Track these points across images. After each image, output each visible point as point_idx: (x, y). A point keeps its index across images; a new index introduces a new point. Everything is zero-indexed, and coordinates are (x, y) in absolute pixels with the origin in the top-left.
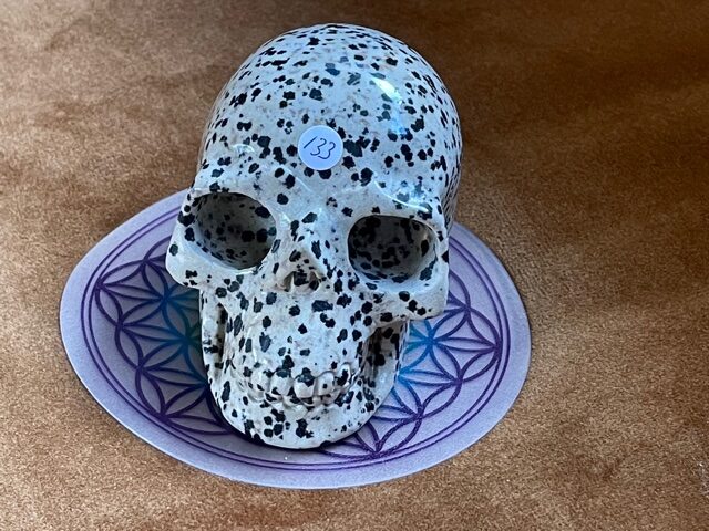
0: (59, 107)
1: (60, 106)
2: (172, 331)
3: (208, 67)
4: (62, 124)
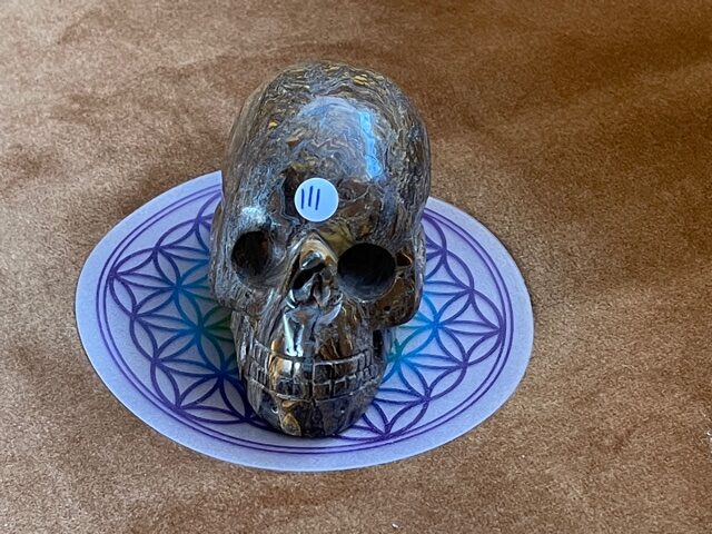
1: (75, 99)
2: (186, 321)
3: (218, 58)
4: (77, 117)
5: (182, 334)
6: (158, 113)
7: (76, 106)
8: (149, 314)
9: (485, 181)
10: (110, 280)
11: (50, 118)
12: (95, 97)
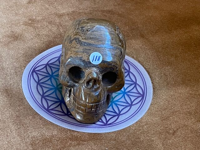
0: (30, 20)
2: (53, 86)
3: (72, 11)
4: (30, 25)
5: (51, 89)
6: (53, 25)
7: (30, 22)
8: (42, 83)
9: (144, 53)
10: (33, 72)
11: (23, 25)
12: (36, 19)
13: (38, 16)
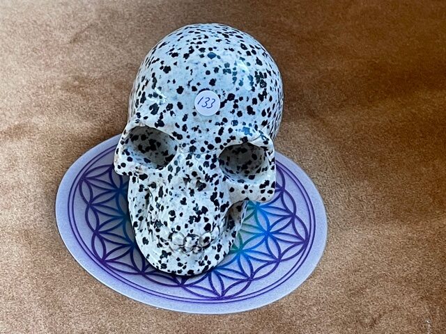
0: (76, 79)
7: (76, 83)
11: (60, 89)
12: (89, 78)
13: (94, 71)
